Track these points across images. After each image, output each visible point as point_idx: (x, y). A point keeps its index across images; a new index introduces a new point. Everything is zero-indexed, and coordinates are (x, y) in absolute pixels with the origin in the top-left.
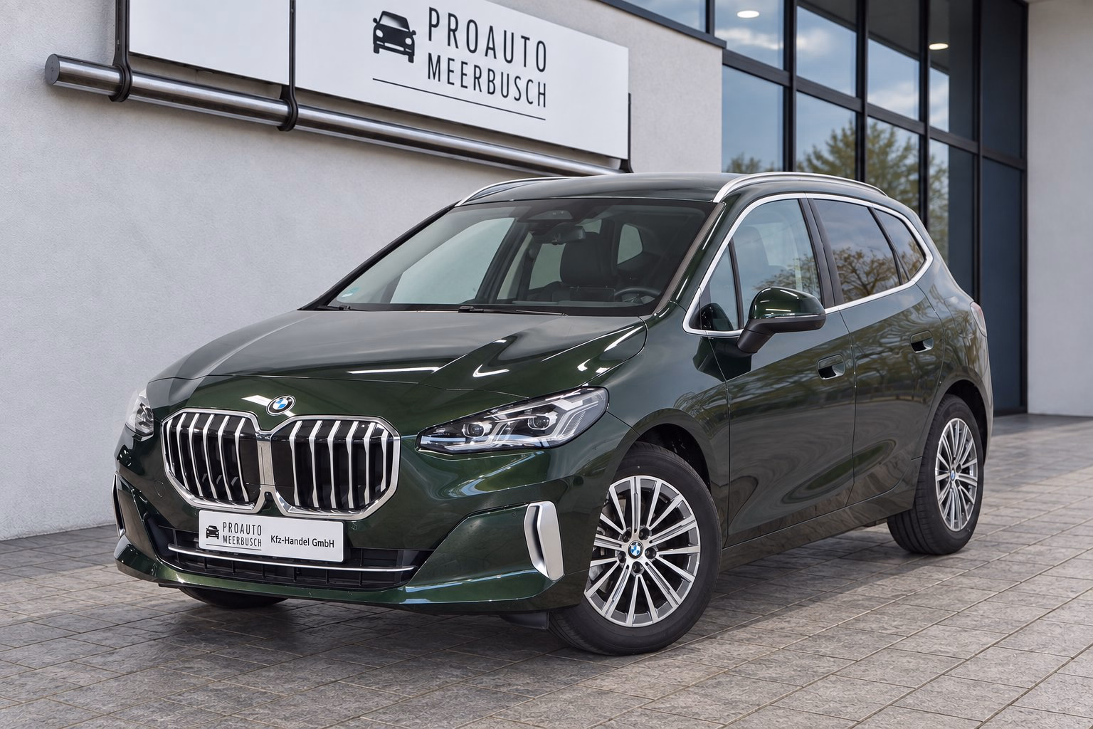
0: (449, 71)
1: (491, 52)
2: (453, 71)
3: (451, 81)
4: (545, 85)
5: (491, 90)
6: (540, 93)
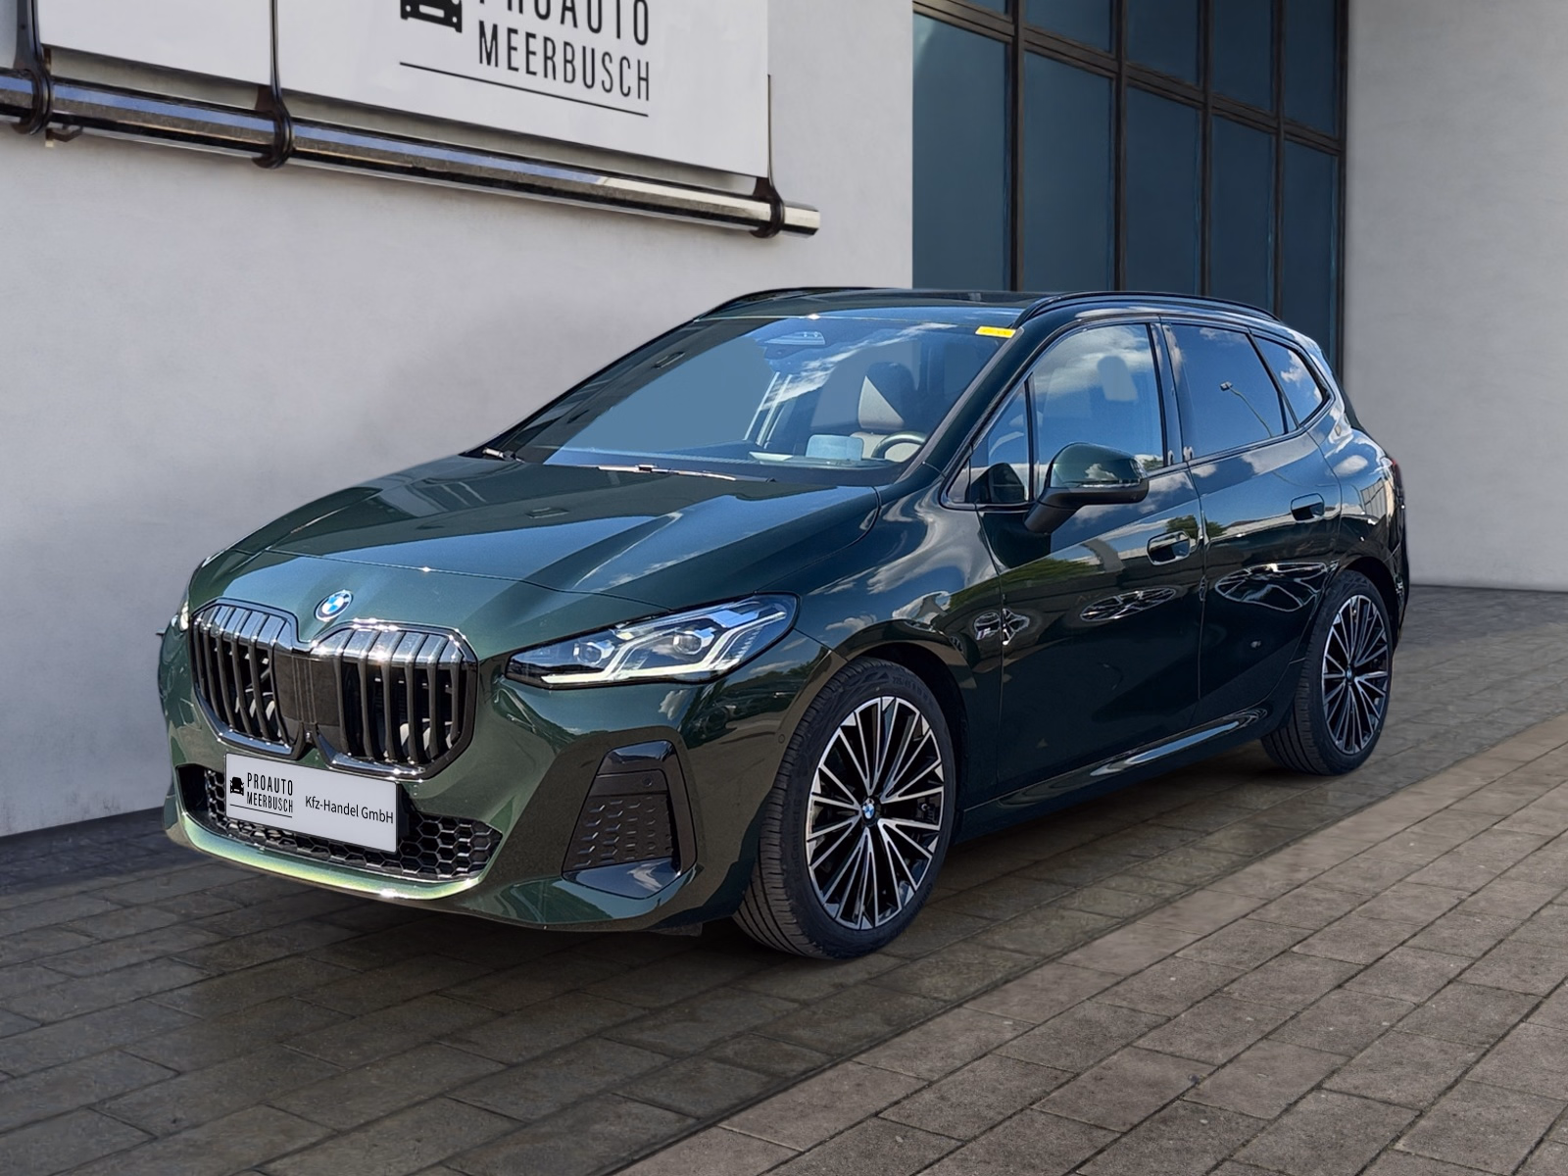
0: (510, 48)
1: (568, 14)
2: (515, 49)
3: (513, 65)
4: (647, 64)
5: (569, 78)
6: (640, 79)
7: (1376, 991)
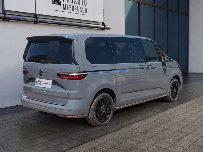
0: (67, 7)
1: (75, 3)
3: (68, 9)
4: (86, 8)
5: (76, 11)
7: (167, 132)
